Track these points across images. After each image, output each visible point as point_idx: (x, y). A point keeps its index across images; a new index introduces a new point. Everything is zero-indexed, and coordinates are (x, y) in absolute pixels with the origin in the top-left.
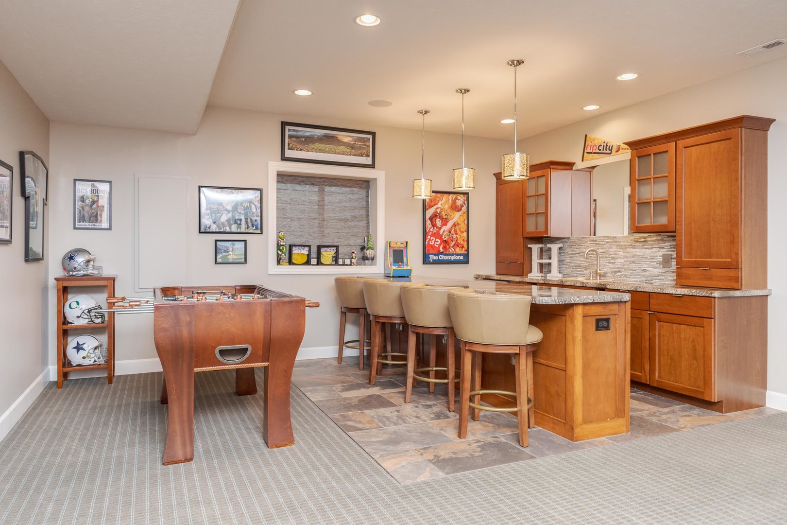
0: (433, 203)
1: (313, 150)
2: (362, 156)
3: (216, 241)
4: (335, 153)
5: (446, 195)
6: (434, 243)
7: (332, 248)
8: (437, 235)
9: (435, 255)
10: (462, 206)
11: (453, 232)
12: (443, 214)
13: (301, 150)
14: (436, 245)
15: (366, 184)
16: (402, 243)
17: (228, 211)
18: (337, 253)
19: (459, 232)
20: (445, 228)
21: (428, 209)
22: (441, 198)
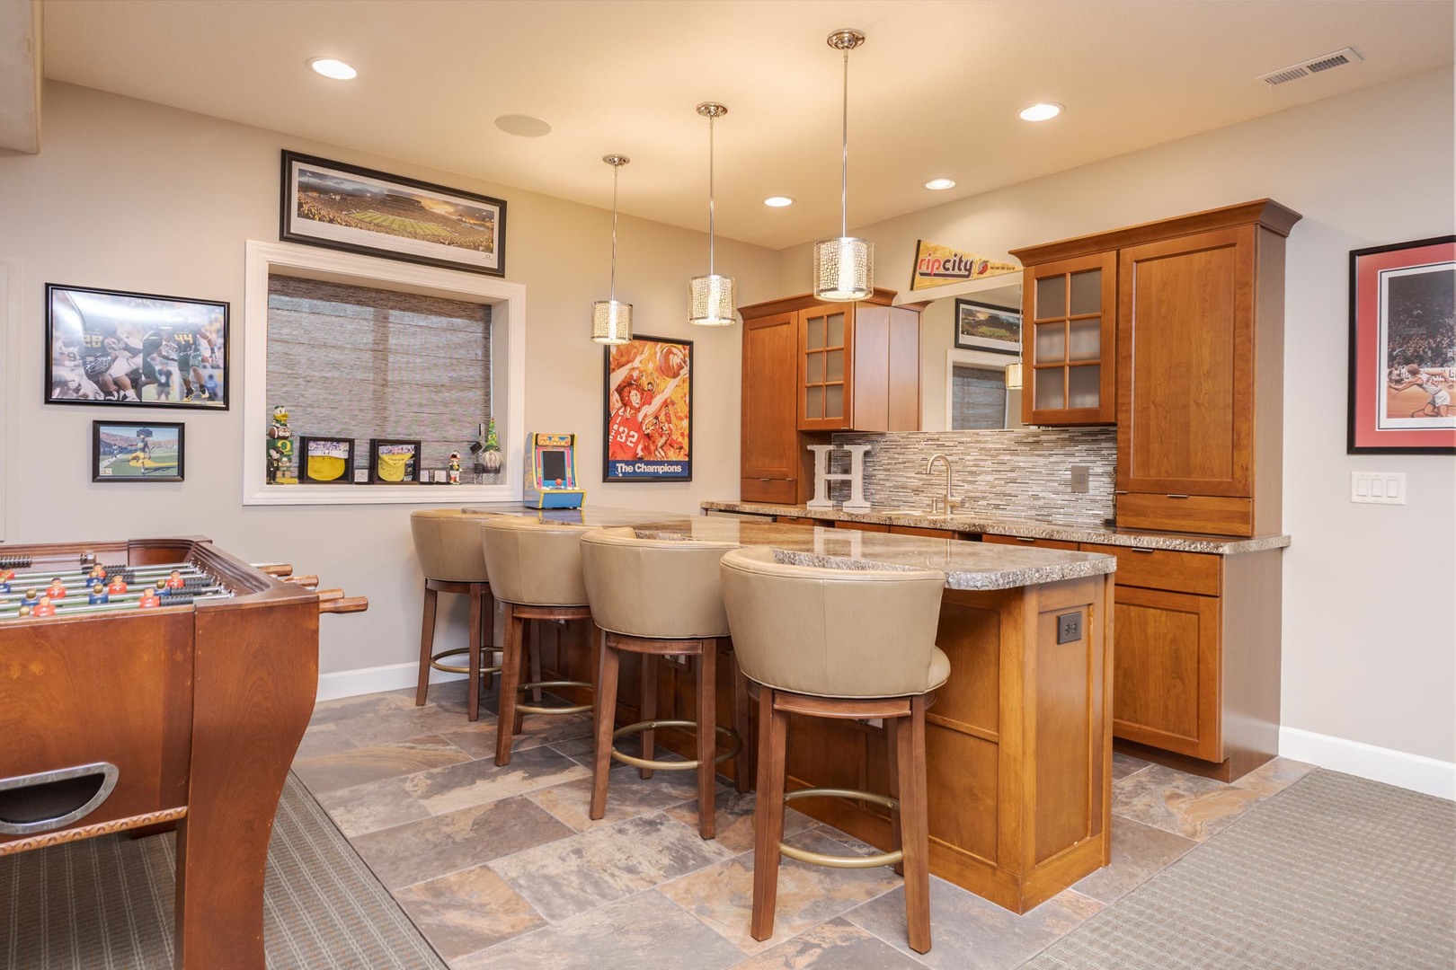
0: (624, 360)
1: (360, 224)
2: (476, 248)
3: (97, 424)
4: (415, 236)
5: (650, 344)
6: (627, 440)
7: (405, 446)
8: (632, 424)
9: (627, 463)
10: (681, 368)
11: (662, 418)
12: (644, 381)
13: (331, 221)
14: (629, 443)
15: (484, 311)
16: (563, 439)
17: (134, 352)
18: (417, 456)
19: (674, 419)
20: (649, 410)
21: (613, 370)
22: (641, 349)
